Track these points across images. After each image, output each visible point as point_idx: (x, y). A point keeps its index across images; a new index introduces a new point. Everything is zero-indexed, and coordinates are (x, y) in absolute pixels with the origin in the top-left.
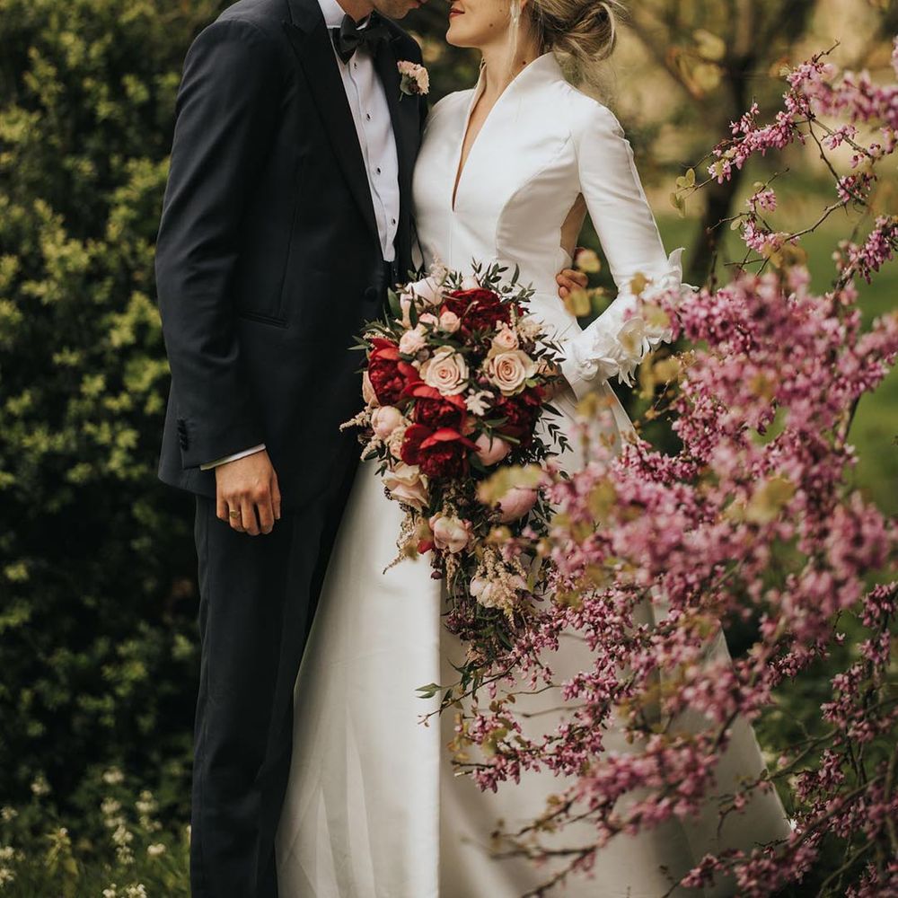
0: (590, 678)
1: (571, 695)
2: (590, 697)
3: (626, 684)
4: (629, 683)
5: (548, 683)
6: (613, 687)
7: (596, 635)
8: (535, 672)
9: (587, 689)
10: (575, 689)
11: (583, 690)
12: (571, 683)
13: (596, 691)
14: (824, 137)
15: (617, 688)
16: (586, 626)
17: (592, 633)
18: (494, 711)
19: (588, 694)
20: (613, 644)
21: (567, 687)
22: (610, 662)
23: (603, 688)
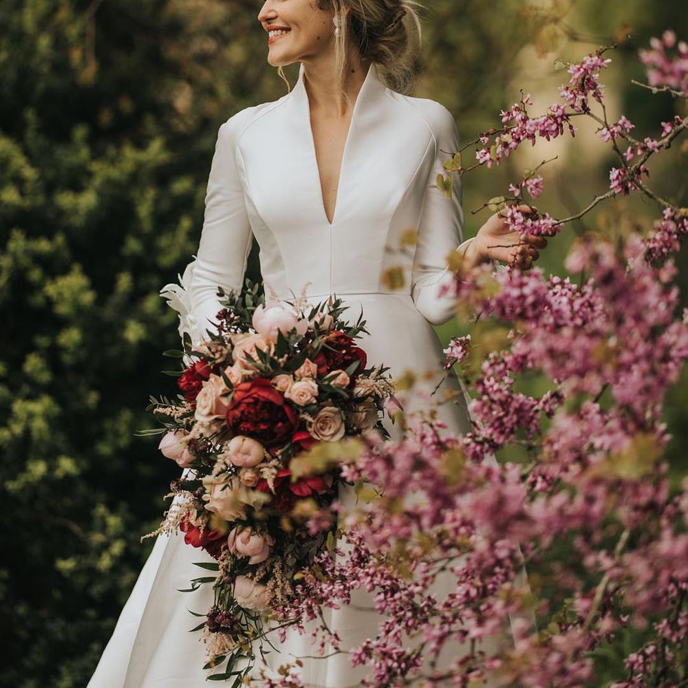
0: (378, 646)
1: (358, 662)
2: (378, 665)
3: (413, 653)
4: (417, 652)
5: (336, 648)
6: (400, 655)
7: (385, 598)
8: (324, 637)
9: (374, 656)
10: (363, 657)
11: (371, 658)
12: (360, 650)
13: (383, 659)
14: (599, 130)
15: (404, 657)
16: (378, 589)
17: (382, 596)
18: (282, 674)
19: (376, 662)
20: (401, 609)
21: (356, 654)
22: (397, 627)
23: (391, 657)
